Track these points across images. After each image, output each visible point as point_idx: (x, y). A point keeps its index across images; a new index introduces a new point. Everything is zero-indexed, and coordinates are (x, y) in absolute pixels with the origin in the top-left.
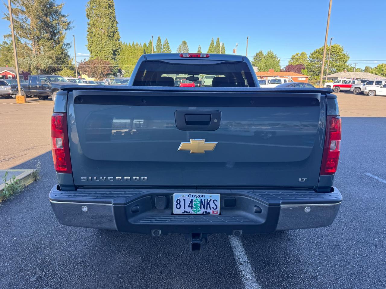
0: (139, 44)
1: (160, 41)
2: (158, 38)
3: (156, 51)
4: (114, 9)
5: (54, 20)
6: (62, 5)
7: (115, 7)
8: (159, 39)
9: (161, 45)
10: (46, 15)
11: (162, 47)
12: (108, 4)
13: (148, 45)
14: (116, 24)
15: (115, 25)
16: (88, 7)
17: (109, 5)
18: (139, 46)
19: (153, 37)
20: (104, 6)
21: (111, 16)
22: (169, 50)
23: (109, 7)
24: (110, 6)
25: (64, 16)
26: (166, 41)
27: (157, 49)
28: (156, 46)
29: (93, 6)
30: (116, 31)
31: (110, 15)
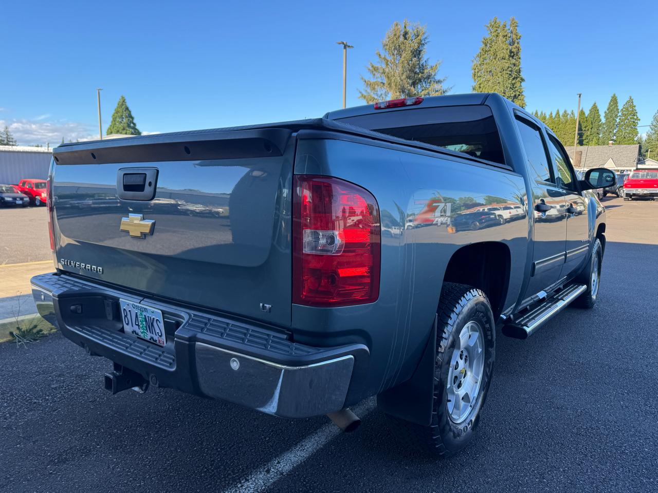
0: (569, 112)
1: (617, 103)
2: (611, 98)
3: (604, 122)
4: (520, 58)
5: (423, 90)
6: (436, 65)
7: (521, 55)
8: (614, 100)
9: (618, 109)
10: (414, 84)
11: (620, 114)
12: (508, 50)
13: (588, 112)
14: (521, 82)
15: (518, 85)
16: (477, 62)
17: (511, 52)
18: (569, 116)
19: (580, 97)
20: (502, 55)
21: (511, 71)
22: (635, 117)
23: (510, 56)
24: (512, 54)
25: (439, 82)
26: (631, 101)
27: (607, 119)
28: (605, 112)
29: (485, 59)
30: (519, 95)
31: (510, 69)
